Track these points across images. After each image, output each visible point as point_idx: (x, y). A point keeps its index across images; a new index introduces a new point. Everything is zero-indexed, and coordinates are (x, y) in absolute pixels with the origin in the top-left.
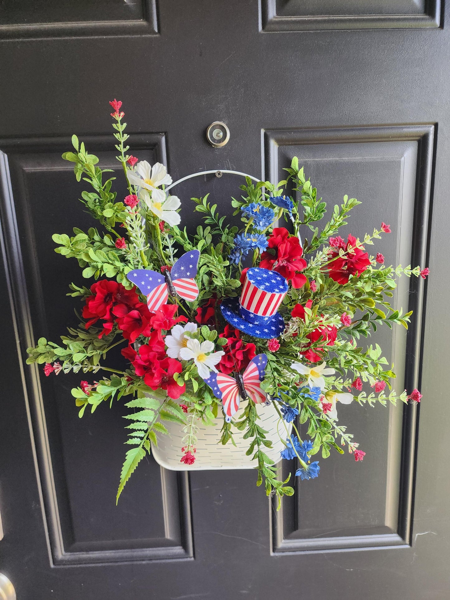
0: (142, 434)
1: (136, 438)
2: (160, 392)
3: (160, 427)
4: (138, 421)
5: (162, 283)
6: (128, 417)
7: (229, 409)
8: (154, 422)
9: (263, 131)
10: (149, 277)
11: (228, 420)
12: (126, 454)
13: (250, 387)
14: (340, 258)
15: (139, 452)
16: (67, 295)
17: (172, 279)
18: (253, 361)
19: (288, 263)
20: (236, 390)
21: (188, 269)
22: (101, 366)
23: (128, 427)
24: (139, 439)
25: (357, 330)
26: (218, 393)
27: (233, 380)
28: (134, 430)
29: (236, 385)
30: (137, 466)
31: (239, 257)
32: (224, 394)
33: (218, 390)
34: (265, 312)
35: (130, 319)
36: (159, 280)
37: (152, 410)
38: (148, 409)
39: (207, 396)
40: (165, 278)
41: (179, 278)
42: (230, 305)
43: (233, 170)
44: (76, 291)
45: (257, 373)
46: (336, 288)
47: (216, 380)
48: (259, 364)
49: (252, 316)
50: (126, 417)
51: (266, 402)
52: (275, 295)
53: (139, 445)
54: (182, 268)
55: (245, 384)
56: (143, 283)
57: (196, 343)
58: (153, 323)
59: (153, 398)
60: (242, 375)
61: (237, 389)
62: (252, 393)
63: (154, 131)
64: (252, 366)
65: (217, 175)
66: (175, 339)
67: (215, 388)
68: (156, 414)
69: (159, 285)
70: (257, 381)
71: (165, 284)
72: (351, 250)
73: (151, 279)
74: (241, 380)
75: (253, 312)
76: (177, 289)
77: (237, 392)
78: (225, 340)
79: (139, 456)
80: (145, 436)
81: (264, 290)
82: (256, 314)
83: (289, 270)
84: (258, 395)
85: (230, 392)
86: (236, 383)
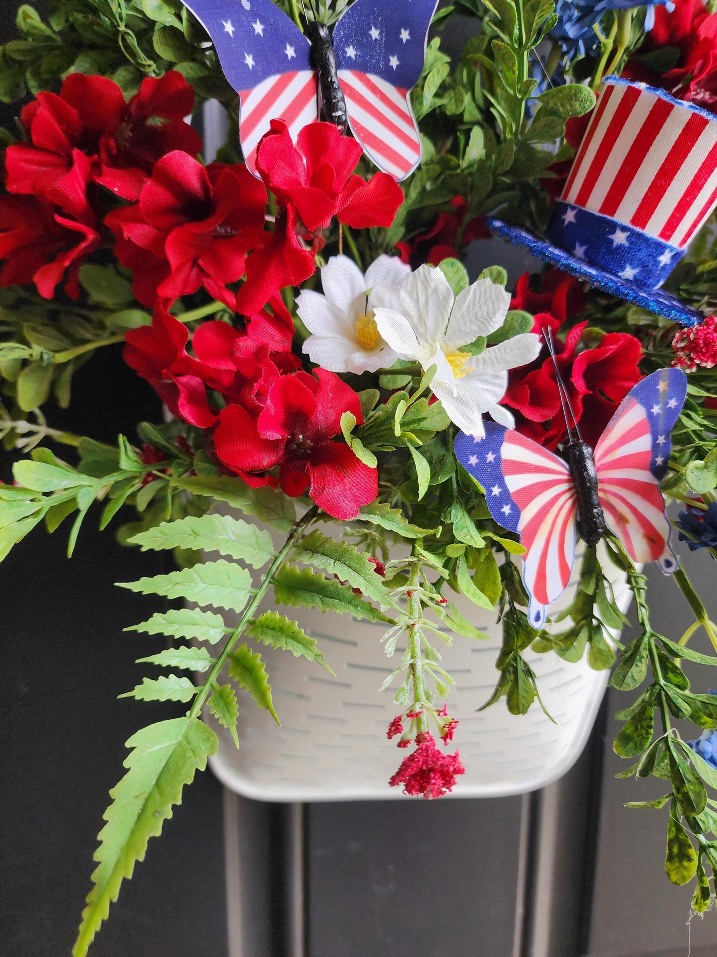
0: (196, 660)
1: (172, 676)
2: (272, 506)
3: (281, 631)
4: (180, 603)
5: (297, 64)
6: (143, 586)
7: (541, 576)
8: (249, 615)
10: (253, 14)
11: (537, 618)
12: (128, 744)
13: (616, 496)
15: (186, 737)
17: (339, 66)
18: (636, 394)
20: (565, 504)
21: (392, 44)
22: (51, 424)
23: (141, 628)
24: (185, 681)
26: (506, 510)
27: (559, 467)
28: (162, 642)
29: (566, 486)
30: (179, 802)
32: (527, 516)
33: (506, 496)
34: (669, 229)
36: (290, 50)
37: (241, 563)
38: (229, 558)
39: (463, 518)
40: (313, 50)
41: (361, 67)
45: (643, 444)
47: (498, 458)
48: (656, 409)
49: (620, 238)
50: (134, 587)
51: (664, 558)
53: (189, 705)
54: (375, 33)
55: (600, 486)
56: (228, 28)
57: (436, 289)
59: (248, 520)
60: (593, 448)
61: (570, 502)
62: (621, 520)
64: (631, 415)
66: (333, 308)
67: (496, 491)
68: (256, 585)
69: (287, 67)
70: (644, 476)
71: (311, 74)
73: (258, 27)
74: (589, 463)
75: (627, 223)
76: (352, 111)
77: (570, 511)
78: (524, 318)
79: (189, 754)
80: (212, 667)
81: (696, 111)
82: (638, 229)
84: (642, 531)
85: (548, 511)
86: (566, 477)
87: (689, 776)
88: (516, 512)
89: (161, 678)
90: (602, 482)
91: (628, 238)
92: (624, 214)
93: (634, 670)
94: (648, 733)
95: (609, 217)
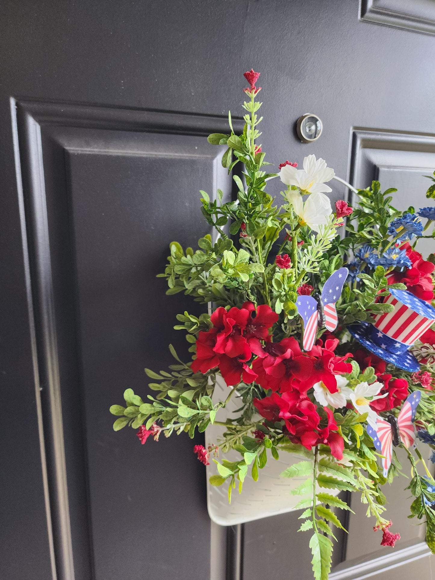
1: (307, 521)
7: (386, 461)
9: (351, 131)
10: (309, 304)
11: (385, 474)
12: (310, 547)
13: (402, 430)
15: (320, 539)
17: (324, 306)
18: (408, 400)
21: (334, 292)
24: (310, 521)
26: (378, 443)
27: (389, 426)
29: (391, 431)
32: (383, 444)
33: (378, 440)
36: (314, 308)
40: (318, 304)
41: (327, 304)
45: (410, 414)
48: (413, 403)
49: (397, 345)
51: (414, 445)
53: (314, 529)
54: (331, 291)
55: (399, 429)
56: (305, 313)
60: (398, 417)
61: (391, 435)
62: (403, 437)
64: (407, 406)
67: (375, 439)
69: (313, 314)
70: (409, 423)
71: (317, 311)
73: (309, 307)
77: (391, 438)
79: (325, 546)
80: (312, 513)
82: (403, 343)
83: (423, 289)
84: (408, 438)
85: (387, 440)
86: (391, 428)
88: (380, 443)
89: (305, 522)
90: (400, 427)
91: (401, 345)
92: (400, 339)
93: (417, 489)
94: (421, 506)
95: (395, 339)
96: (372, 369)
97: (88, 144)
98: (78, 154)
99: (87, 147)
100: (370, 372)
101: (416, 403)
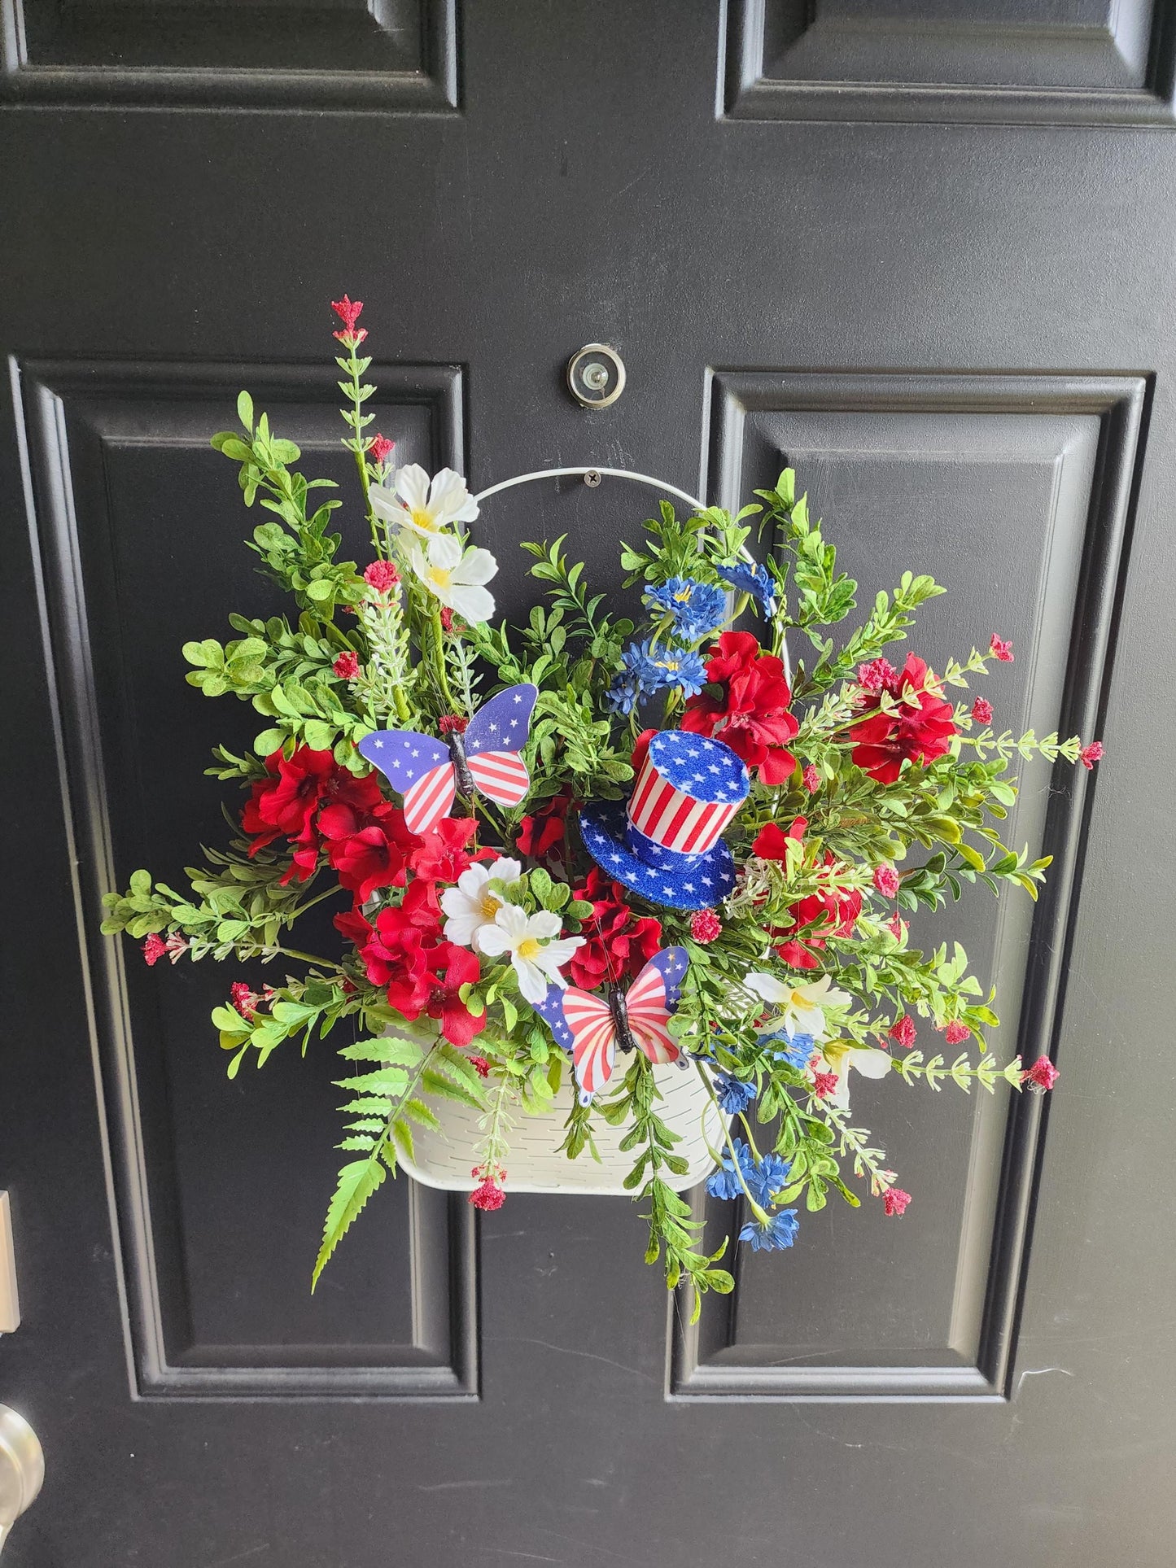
0: (376, 1126)
1: (362, 1136)
2: (423, 1025)
3: (422, 1113)
4: (368, 1094)
5: (440, 762)
6: (346, 1084)
7: (589, 1074)
8: (406, 1098)
9: (708, 375)
10: (412, 748)
11: (586, 1100)
12: (339, 1174)
13: (641, 1023)
14: (883, 713)
15: (369, 1171)
16: (208, 772)
17: (468, 754)
18: (654, 962)
19: (754, 723)
20: (608, 1028)
21: (505, 729)
23: (345, 1108)
24: (369, 1138)
25: (913, 890)
26: (565, 1036)
27: (603, 1007)
28: (357, 1117)
29: (608, 1018)
30: (365, 1205)
31: (631, 698)
32: (578, 1039)
33: (565, 1028)
34: (689, 845)
35: (359, 847)
36: (436, 757)
37: (403, 1067)
38: (395, 1066)
39: (537, 1041)
40: (450, 750)
41: (482, 752)
42: (604, 818)
43: (627, 469)
44: (228, 765)
45: (660, 991)
46: (867, 792)
47: (561, 1005)
48: (668, 971)
49: (656, 850)
50: (342, 1084)
51: (678, 1060)
52: (716, 806)
53: (371, 1152)
54: (493, 727)
55: (630, 1017)
56: (397, 764)
57: (517, 916)
58: (417, 864)
59: (408, 1038)
60: (625, 995)
61: (611, 1027)
62: (646, 1037)
63: (435, 359)
64: (651, 974)
65: (588, 481)
66: (465, 896)
67: (559, 1024)
68: (412, 1078)
69: (433, 767)
70: (661, 1011)
71: (449, 765)
72: (910, 697)
73: (415, 753)
74: (622, 1007)
75: (659, 843)
76: (477, 777)
78: (587, 906)
79: (370, 1180)
80: (384, 1129)
81: (689, 795)
82: (665, 847)
83: (754, 740)
84: (662, 1044)
85: (594, 1035)
86: (608, 1013)
87: (660, 1203)
88: (572, 1037)
89: (356, 1137)
90: (631, 1015)
92: (658, 837)
96: (566, 888)
97: (144, 429)
98: (123, 447)
99: (141, 435)
100: (562, 894)
101: (676, 972)
